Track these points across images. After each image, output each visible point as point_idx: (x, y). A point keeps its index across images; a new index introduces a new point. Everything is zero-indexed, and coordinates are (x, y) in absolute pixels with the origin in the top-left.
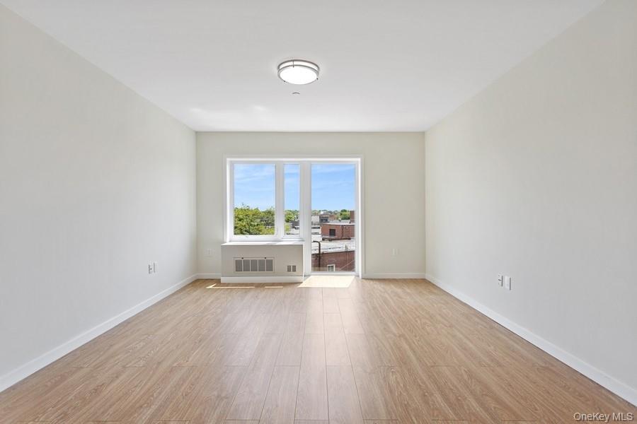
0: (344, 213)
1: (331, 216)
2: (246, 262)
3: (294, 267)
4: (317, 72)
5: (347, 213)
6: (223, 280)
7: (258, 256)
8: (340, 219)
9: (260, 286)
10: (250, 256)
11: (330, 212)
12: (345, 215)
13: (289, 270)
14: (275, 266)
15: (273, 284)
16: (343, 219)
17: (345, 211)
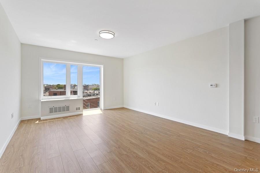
0: (59, 86)
1: (51, 87)
2: (56, 108)
3: (79, 108)
4: (114, 36)
5: (60, 86)
6: (42, 118)
7: (62, 105)
8: (57, 88)
9: (64, 118)
10: (57, 105)
11: (50, 85)
12: (59, 87)
13: (77, 109)
14: (70, 108)
15: (70, 116)
16: (58, 88)
17: (59, 85)
